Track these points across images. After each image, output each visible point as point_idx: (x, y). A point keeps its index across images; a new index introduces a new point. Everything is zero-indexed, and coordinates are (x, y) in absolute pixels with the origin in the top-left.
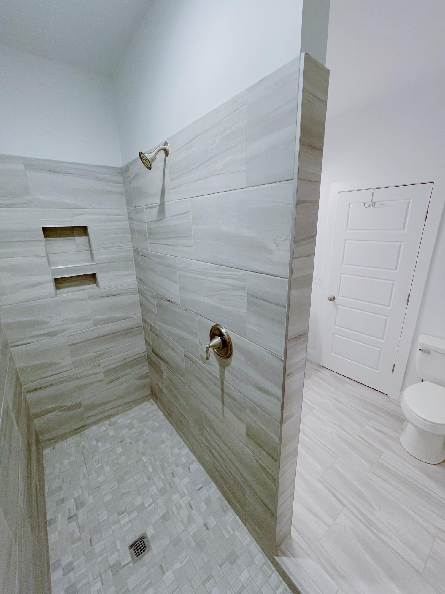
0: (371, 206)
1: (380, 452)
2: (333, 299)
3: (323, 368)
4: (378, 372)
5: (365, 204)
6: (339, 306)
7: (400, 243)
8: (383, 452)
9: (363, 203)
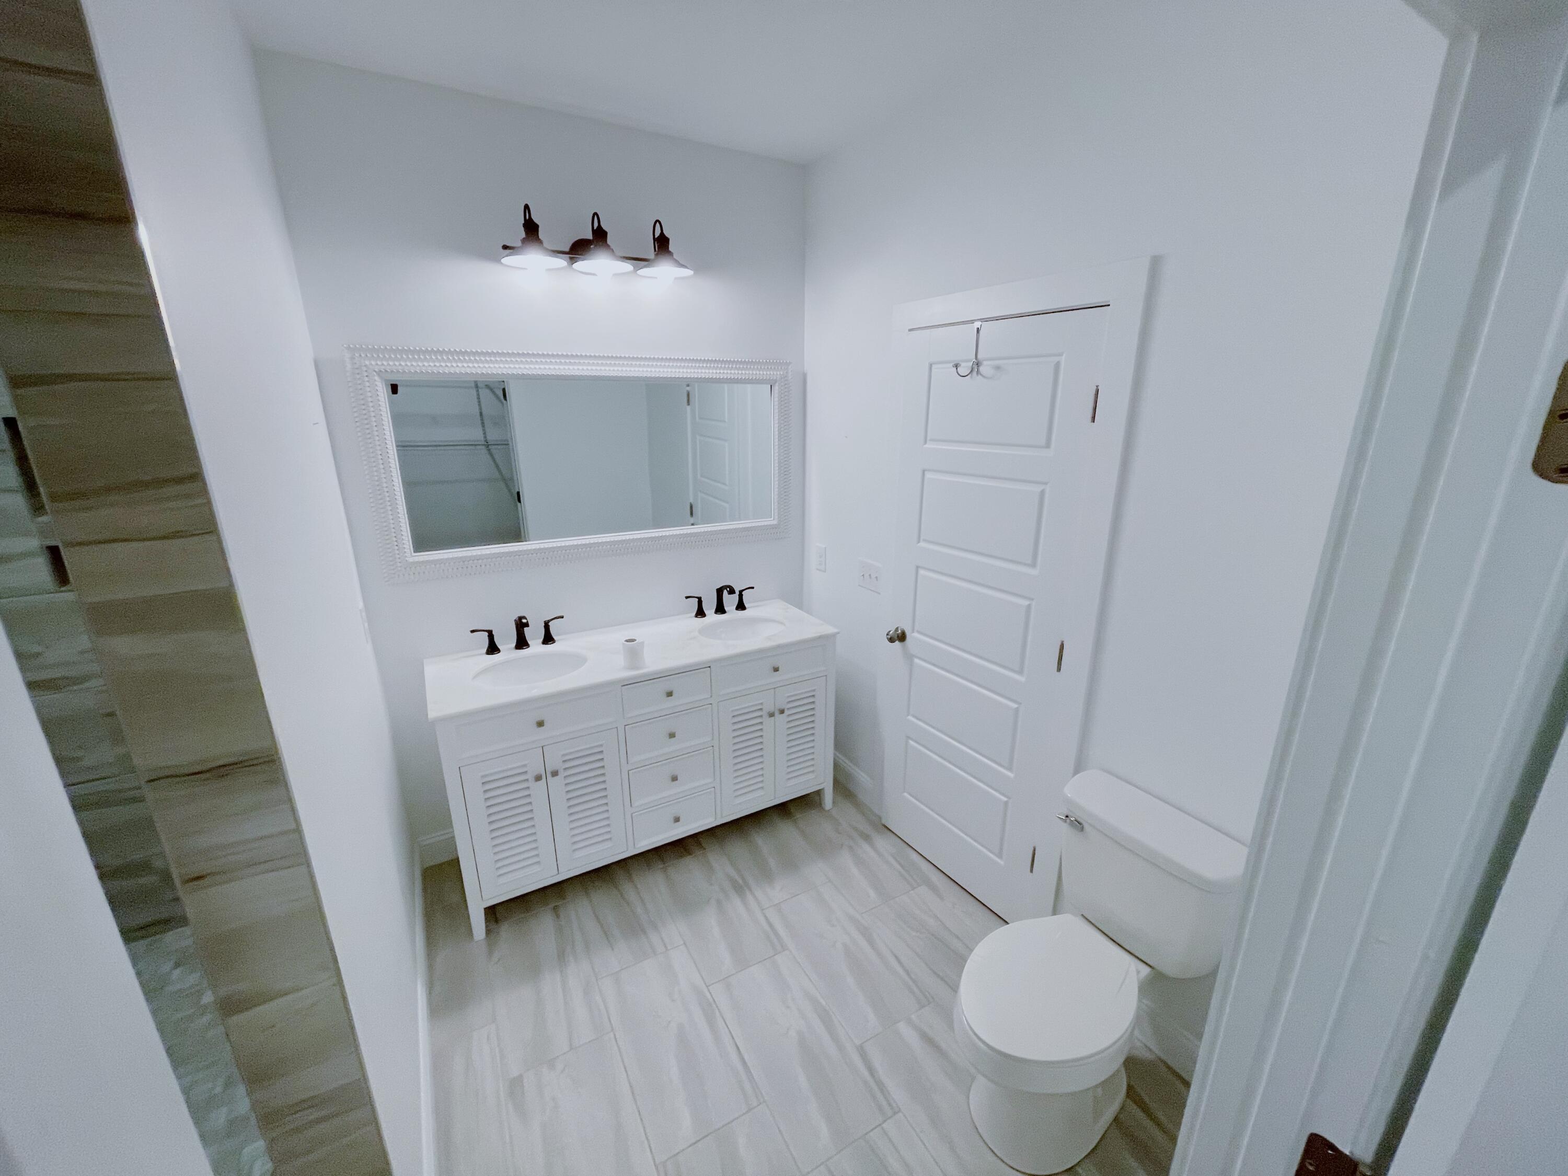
0: (975, 373)
1: (890, 1105)
2: (902, 637)
3: (886, 830)
4: (1002, 862)
5: (956, 366)
6: (916, 661)
7: (1040, 488)
8: (900, 1111)
9: (951, 365)
